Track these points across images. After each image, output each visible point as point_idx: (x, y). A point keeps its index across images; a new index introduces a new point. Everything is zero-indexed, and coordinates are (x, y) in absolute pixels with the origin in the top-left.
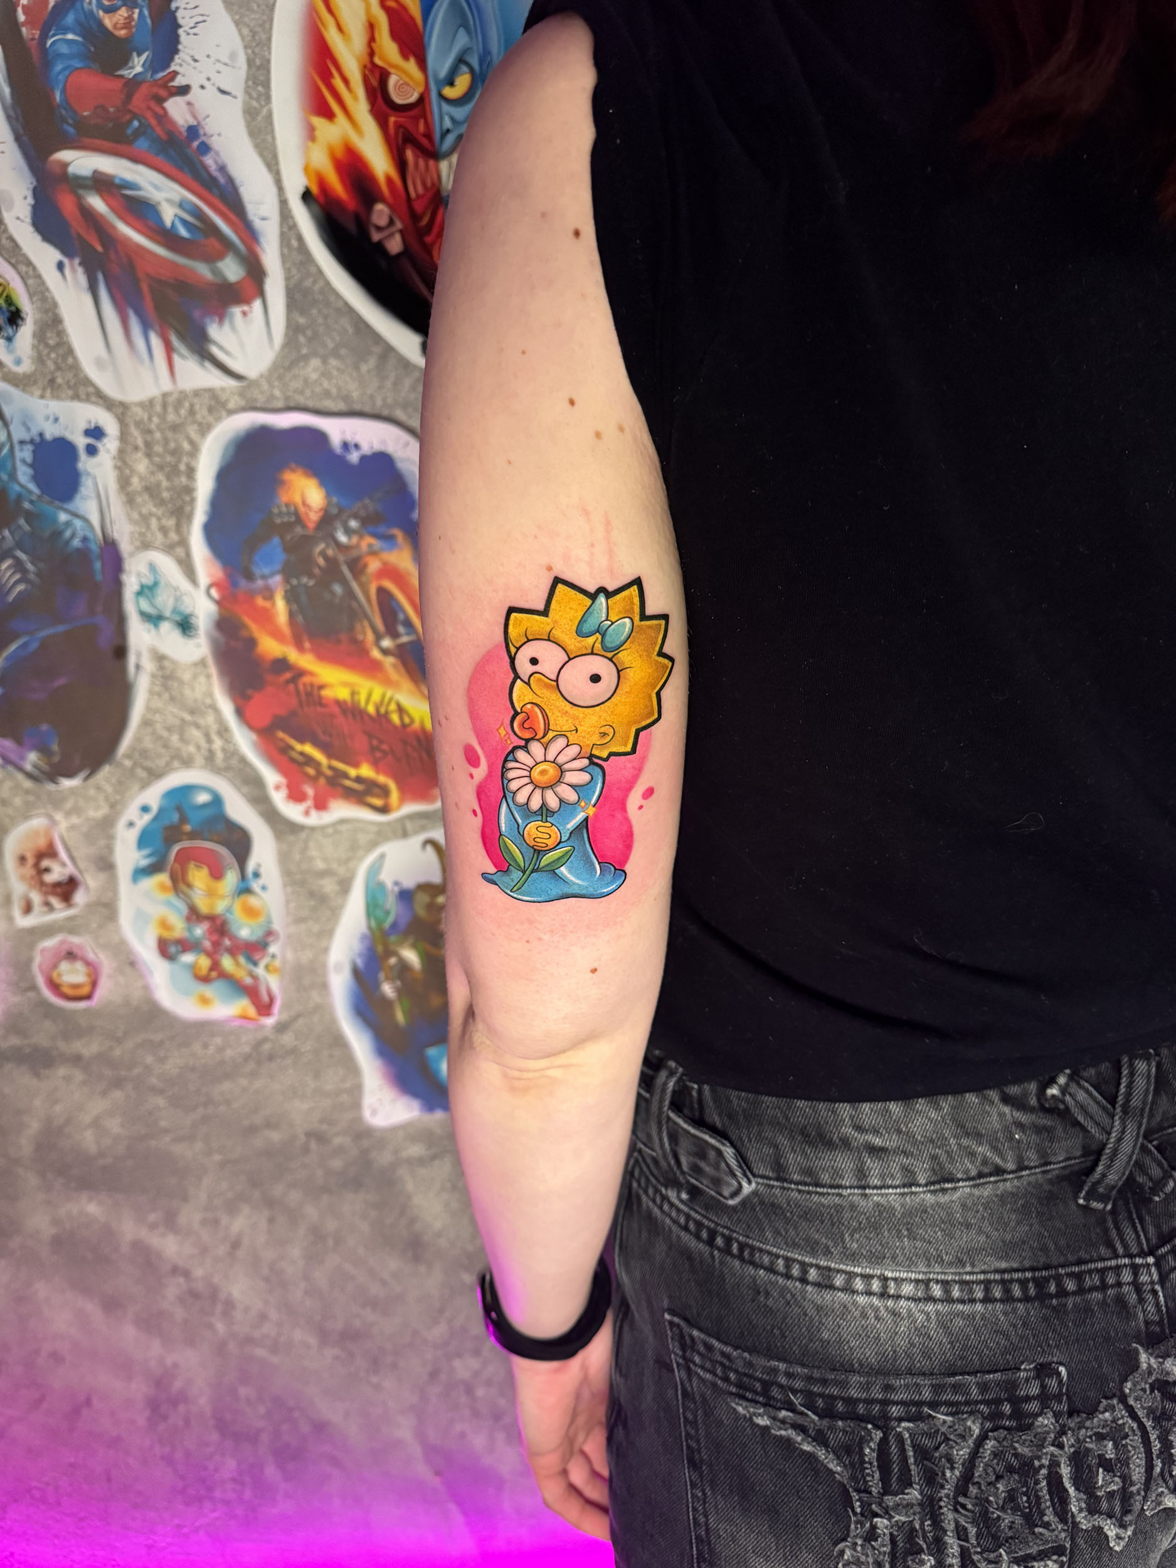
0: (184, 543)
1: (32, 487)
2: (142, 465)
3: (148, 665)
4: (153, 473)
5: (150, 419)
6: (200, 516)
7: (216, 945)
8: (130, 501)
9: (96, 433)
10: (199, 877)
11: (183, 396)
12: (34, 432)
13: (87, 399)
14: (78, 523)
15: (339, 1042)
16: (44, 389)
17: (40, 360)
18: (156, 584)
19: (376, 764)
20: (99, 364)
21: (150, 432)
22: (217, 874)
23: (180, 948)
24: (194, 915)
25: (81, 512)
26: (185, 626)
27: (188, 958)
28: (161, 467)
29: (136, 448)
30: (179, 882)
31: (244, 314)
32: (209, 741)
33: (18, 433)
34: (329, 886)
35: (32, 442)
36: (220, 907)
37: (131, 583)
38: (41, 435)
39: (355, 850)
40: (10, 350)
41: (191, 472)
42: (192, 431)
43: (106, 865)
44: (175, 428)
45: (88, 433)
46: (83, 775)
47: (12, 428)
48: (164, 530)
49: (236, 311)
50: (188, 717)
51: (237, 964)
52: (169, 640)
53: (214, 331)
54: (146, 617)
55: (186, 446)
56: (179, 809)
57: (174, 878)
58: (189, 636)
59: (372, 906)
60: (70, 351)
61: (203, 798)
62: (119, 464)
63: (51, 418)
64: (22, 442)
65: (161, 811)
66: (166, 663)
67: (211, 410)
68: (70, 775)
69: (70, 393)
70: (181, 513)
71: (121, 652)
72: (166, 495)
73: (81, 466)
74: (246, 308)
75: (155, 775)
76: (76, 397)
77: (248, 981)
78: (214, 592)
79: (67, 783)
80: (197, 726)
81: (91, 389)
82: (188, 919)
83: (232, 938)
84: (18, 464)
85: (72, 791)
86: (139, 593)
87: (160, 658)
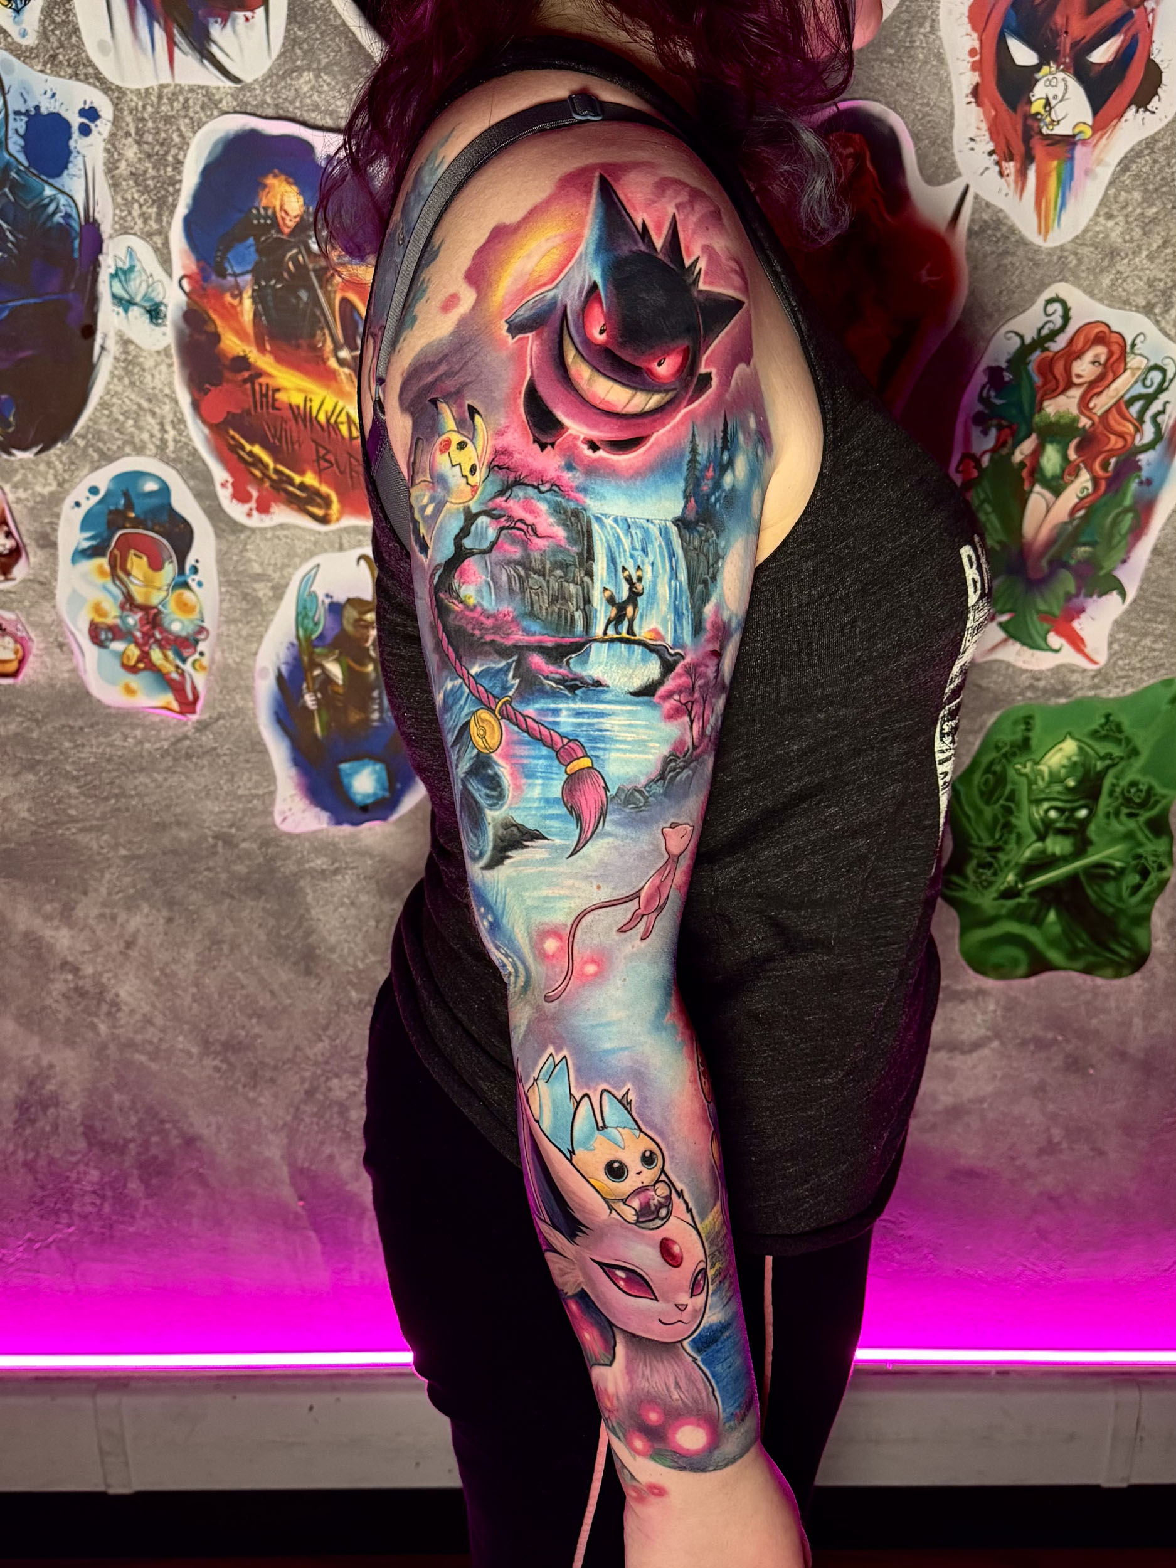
0: (164, 233)
1: (22, 158)
2: (131, 152)
3: (113, 347)
4: (140, 159)
5: (144, 107)
6: (182, 210)
7: (147, 636)
8: (115, 185)
9: (91, 114)
10: (138, 565)
11: (179, 90)
12: (31, 105)
13: (86, 79)
14: (63, 200)
15: (258, 747)
16: (45, 64)
17: (44, 35)
18: (132, 268)
19: (320, 473)
20: (102, 47)
21: (143, 119)
22: (156, 565)
23: (110, 636)
24: (129, 602)
25: (66, 190)
26: (155, 313)
27: (118, 646)
28: (149, 156)
29: (128, 134)
30: (118, 570)
31: (247, 19)
32: (163, 430)
33: (14, 104)
34: (262, 590)
35: (27, 113)
36: (155, 599)
37: (108, 263)
38: (37, 108)
39: (292, 557)
40: (17, 23)
41: (178, 164)
42: (183, 124)
43: (48, 542)
44: (168, 120)
45: (83, 113)
46: (35, 450)
47: (8, 97)
48: (145, 218)
50: (145, 405)
51: (166, 657)
52: (136, 324)
53: (215, 30)
54: (117, 299)
55: (176, 139)
56: (126, 494)
57: (113, 567)
58: (157, 325)
59: (302, 615)
60: (76, 30)
61: (151, 486)
62: (109, 146)
63: (49, 94)
64: (17, 113)
65: (108, 493)
66: (131, 348)
67: (203, 107)
68: (24, 448)
69: (69, 71)
70: (164, 204)
71: (89, 331)
72: (150, 183)
73: (72, 143)
74: (249, 14)
75: (107, 458)
76: (75, 76)
77: (175, 676)
78: (185, 283)
79: (20, 455)
80: (154, 414)
81: (90, 70)
82: (122, 607)
83: (163, 630)
84: (11, 132)
85: (23, 464)
86: (113, 276)
87: (126, 342)
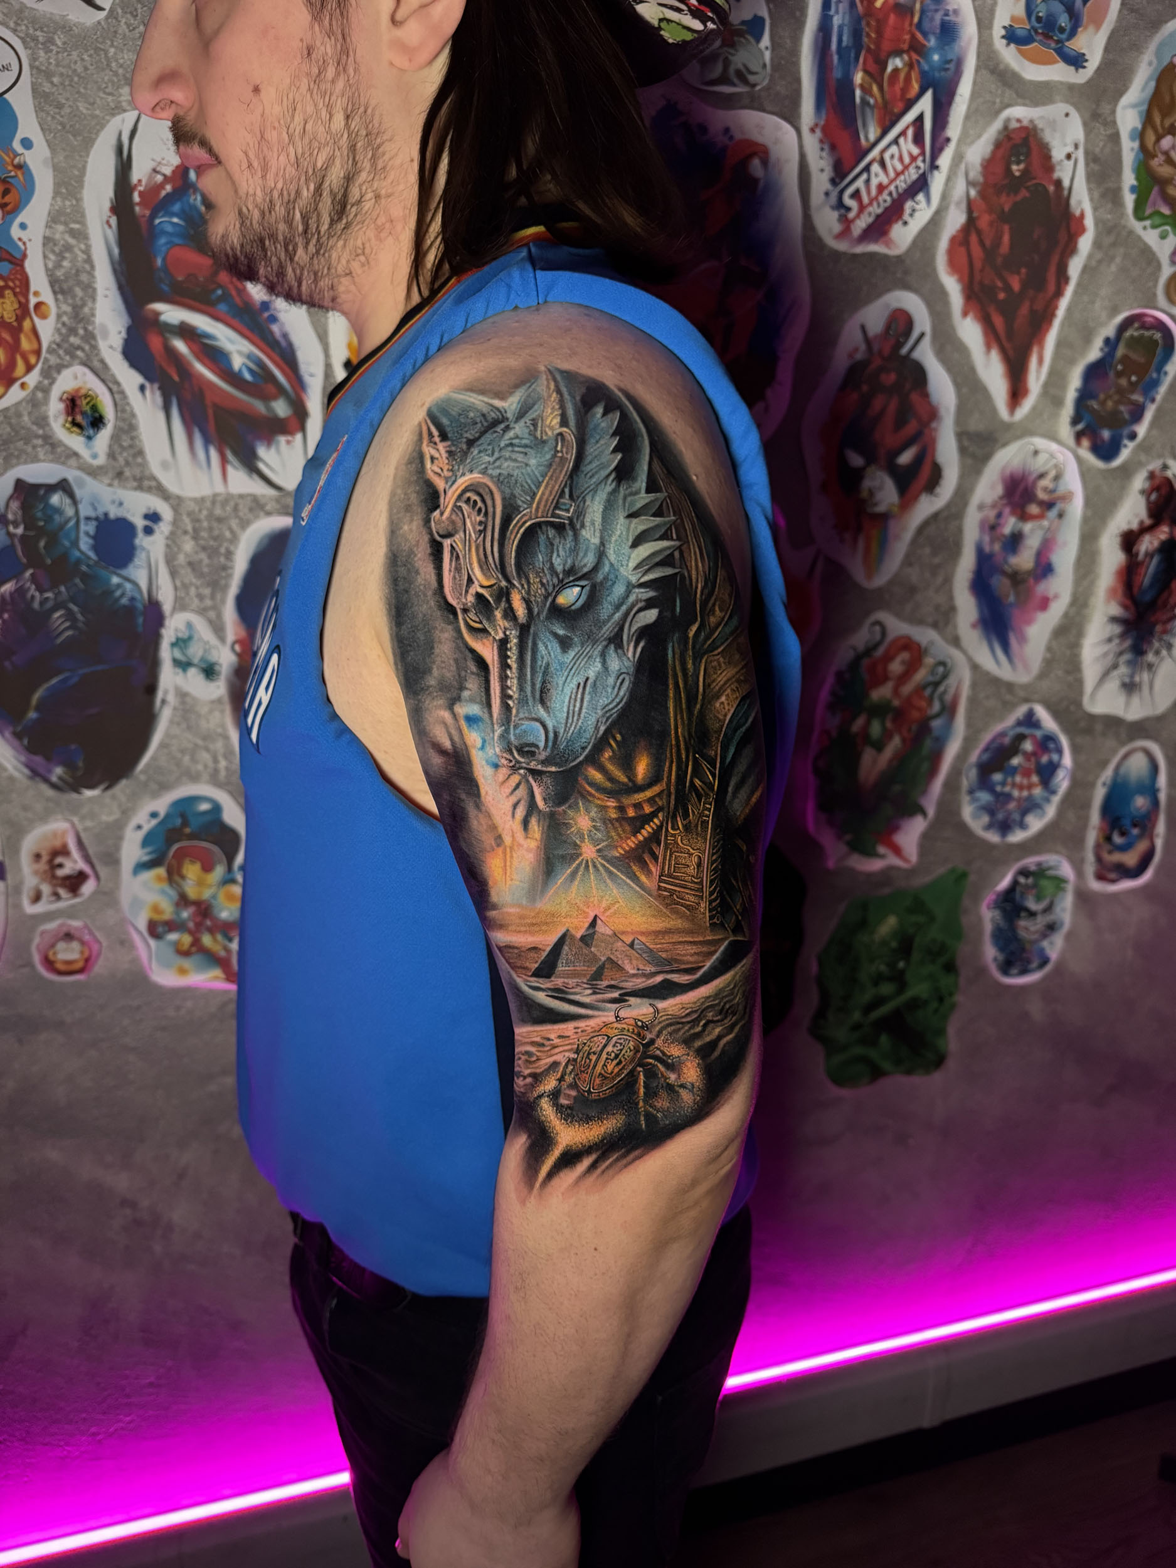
0: (217, 609)
1: (92, 554)
2: (188, 546)
3: (171, 698)
4: (196, 553)
5: (200, 511)
6: (234, 589)
7: (199, 925)
8: (173, 573)
9: (153, 517)
10: (192, 871)
11: (229, 498)
12: (101, 511)
13: (149, 490)
14: (128, 586)
16: (112, 479)
17: (112, 455)
18: (190, 638)
20: (165, 465)
21: (198, 521)
22: (207, 868)
23: (166, 928)
24: (183, 900)
25: (132, 577)
26: (209, 672)
27: (173, 937)
28: (204, 549)
29: (186, 532)
30: (174, 875)
31: (288, 442)
32: (216, 761)
33: (85, 510)
35: (97, 519)
36: (206, 894)
37: (168, 634)
38: (106, 515)
40: (88, 447)
41: (229, 555)
42: (234, 523)
43: (112, 860)
44: (220, 520)
45: (147, 517)
46: (102, 787)
47: (81, 507)
48: (201, 597)
49: (282, 439)
50: (200, 742)
51: (215, 940)
52: (194, 683)
53: (262, 451)
54: (177, 663)
55: (228, 534)
56: (183, 816)
57: (170, 872)
58: (211, 680)
60: (140, 453)
61: (204, 807)
62: (170, 542)
63: (117, 503)
64: (88, 519)
65: (168, 816)
66: (188, 700)
67: (251, 510)
68: (91, 787)
69: (135, 484)
70: (217, 584)
71: (151, 689)
72: (206, 570)
73: (137, 541)
74: (290, 438)
75: (164, 787)
76: (140, 488)
77: (223, 953)
78: (237, 648)
79: (89, 793)
80: (207, 750)
81: (153, 484)
82: (177, 905)
83: (214, 919)
84: (82, 535)
85: (90, 799)
86: (173, 645)
87: (182, 695)
